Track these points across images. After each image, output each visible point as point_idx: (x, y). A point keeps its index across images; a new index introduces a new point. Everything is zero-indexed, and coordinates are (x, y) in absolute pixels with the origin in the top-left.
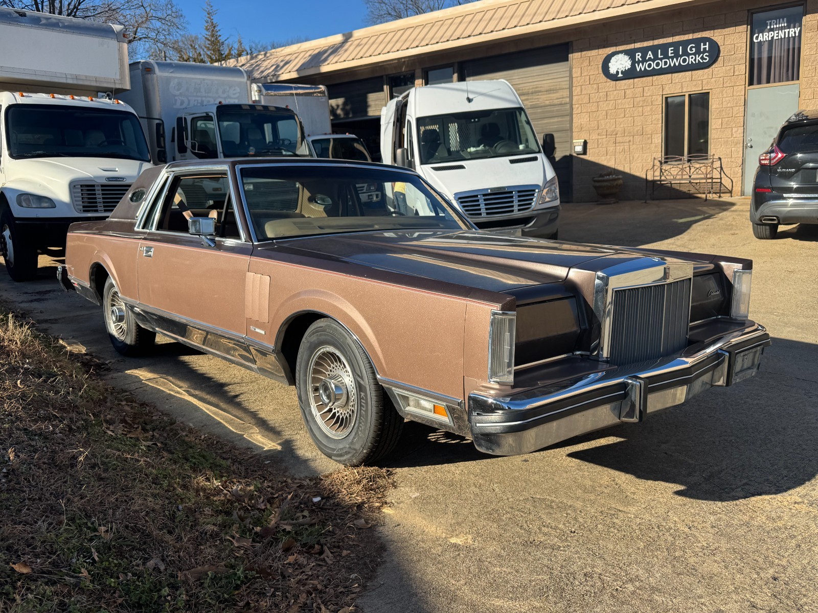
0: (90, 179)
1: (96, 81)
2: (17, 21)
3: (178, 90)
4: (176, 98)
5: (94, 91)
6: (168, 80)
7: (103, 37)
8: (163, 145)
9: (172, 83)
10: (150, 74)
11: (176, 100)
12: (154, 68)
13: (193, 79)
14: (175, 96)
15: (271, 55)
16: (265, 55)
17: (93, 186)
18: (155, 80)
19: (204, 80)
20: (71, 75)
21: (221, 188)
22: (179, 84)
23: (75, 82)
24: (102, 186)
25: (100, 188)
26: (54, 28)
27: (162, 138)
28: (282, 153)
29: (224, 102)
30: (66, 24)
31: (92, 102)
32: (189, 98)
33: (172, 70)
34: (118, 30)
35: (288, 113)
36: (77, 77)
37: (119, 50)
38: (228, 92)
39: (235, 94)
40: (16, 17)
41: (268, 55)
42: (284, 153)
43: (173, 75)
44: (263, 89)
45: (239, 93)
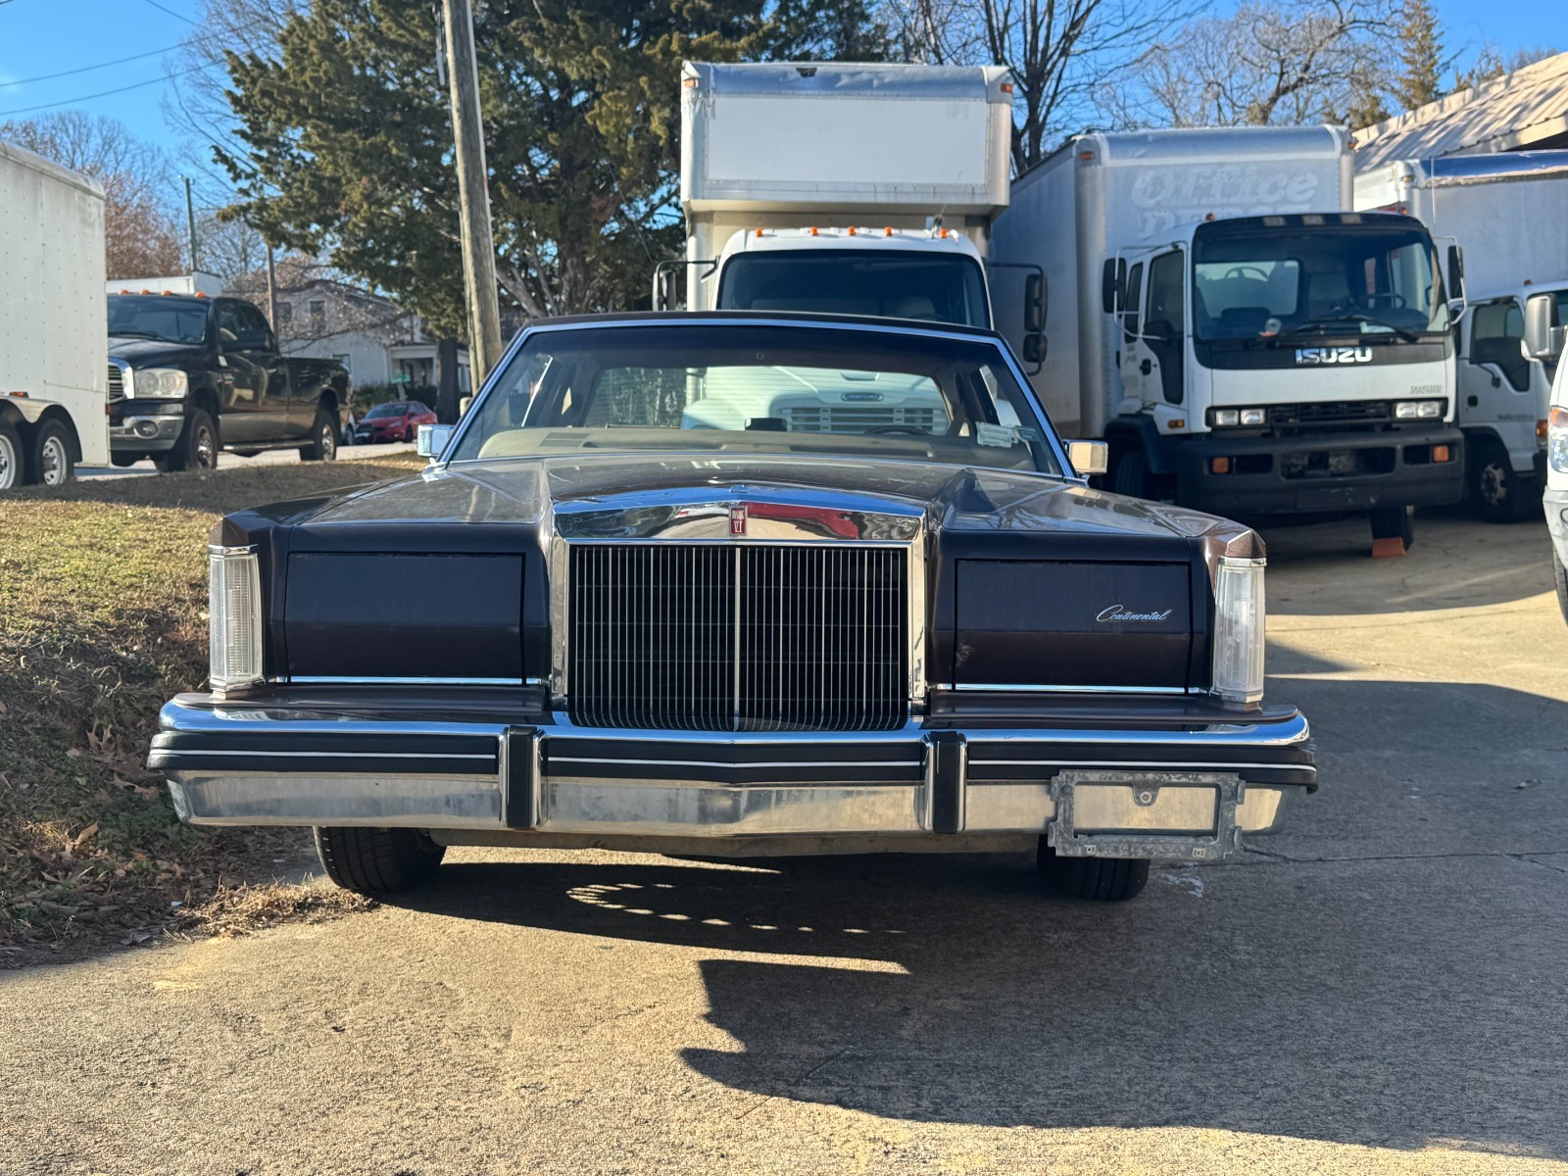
0: (812, 397)
1: (935, 193)
2: (798, 88)
3: (1153, 195)
4: (1147, 214)
5: (961, 215)
6: (1131, 175)
7: (955, 96)
8: (1036, 323)
9: (1139, 181)
10: (1090, 165)
11: (1145, 221)
12: (1099, 150)
13: (1195, 165)
14: (1145, 210)
15: (1523, 81)
16: (1508, 82)
17: (817, 410)
18: (1099, 179)
19: (1222, 165)
20: (886, 185)
21: (1183, 421)
22: (1158, 181)
23: (892, 199)
24: (834, 410)
25: (828, 415)
26: (861, 93)
27: (1036, 309)
28: (1359, 329)
29: (1220, 215)
30: (887, 80)
31: (890, 239)
32: (1180, 213)
33: (1142, 151)
34: (992, 79)
35: (1400, 229)
36: (896, 189)
37: (989, 121)
38: (1285, 188)
39: (1302, 192)
40: (797, 80)
41: (1514, 82)
42: (1365, 329)
43: (1145, 162)
44: (1420, 173)
45: (1314, 188)
